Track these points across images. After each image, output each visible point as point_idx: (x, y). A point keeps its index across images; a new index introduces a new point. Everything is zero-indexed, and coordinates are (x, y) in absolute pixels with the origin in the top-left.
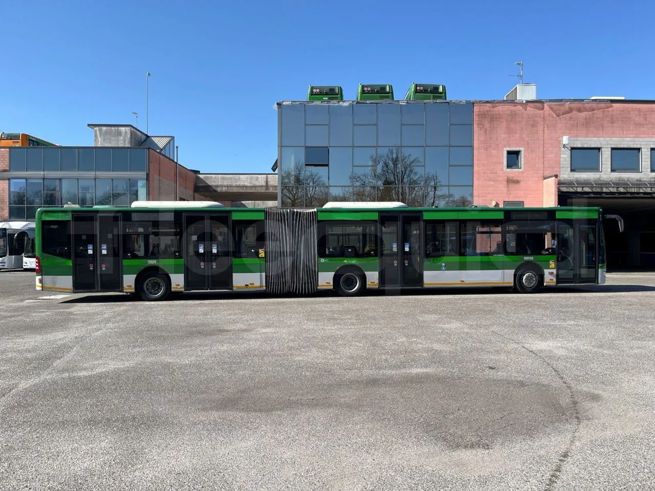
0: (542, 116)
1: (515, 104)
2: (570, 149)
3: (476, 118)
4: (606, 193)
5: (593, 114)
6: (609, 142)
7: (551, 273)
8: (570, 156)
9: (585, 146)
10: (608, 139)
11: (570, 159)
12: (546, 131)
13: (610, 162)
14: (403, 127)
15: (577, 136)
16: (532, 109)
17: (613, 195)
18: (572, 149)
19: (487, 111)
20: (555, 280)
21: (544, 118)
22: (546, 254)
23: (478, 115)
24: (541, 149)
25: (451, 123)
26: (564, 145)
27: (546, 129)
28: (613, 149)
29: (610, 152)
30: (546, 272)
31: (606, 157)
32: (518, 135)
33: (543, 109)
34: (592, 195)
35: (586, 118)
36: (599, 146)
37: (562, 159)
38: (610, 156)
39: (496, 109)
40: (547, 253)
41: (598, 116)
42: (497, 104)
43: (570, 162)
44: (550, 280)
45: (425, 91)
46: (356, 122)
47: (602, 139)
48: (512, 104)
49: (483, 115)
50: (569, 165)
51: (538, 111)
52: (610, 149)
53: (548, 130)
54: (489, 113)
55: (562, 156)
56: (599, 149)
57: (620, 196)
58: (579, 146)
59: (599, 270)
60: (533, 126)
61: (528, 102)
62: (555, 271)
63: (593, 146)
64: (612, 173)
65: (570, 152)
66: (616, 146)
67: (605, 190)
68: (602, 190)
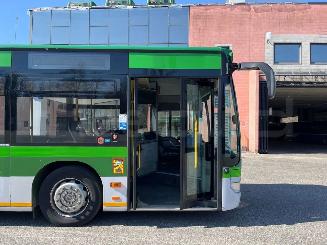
0: (249, 16)
1: (225, 7)
2: (273, 44)
3: (191, 20)
4: (306, 83)
5: (294, 14)
6: (309, 38)
7: (118, 185)
8: (273, 50)
9: (287, 41)
10: (307, 35)
11: (273, 53)
12: (252, 29)
13: (309, 56)
14: (130, 27)
15: (279, 33)
16: (240, 11)
17: (313, 84)
18: (275, 44)
19: (201, 13)
20: (124, 199)
21: (250, 18)
22: (105, 145)
23: (193, 16)
24: (248, 45)
25: (170, 24)
26: (268, 40)
27: (252, 27)
28: (311, 44)
29: (309, 47)
30: (106, 181)
31: (305, 51)
32: (227, 33)
33: (249, 10)
34: (293, 85)
35: (287, 18)
36: (299, 42)
37: (265, 53)
38: (309, 50)
39: (208, 11)
40: (107, 141)
41: (298, 16)
42: (210, 7)
43: (273, 56)
44: (114, 198)
45: (157, 2)
46: (91, 25)
47: (301, 35)
48: (223, 7)
49: (197, 17)
50: (273, 59)
51: (245, 12)
52: (309, 44)
53: (254, 27)
54: (203, 14)
55: (266, 50)
56: (299, 44)
57: (318, 85)
58: (281, 41)
59: (224, 180)
60: (240, 25)
61: (236, 4)
62: (124, 180)
63: (293, 42)
64: (311, 65)
65: (273, 47)
66: (314, 42)
67: (304, 80)
68: (302, 80)
